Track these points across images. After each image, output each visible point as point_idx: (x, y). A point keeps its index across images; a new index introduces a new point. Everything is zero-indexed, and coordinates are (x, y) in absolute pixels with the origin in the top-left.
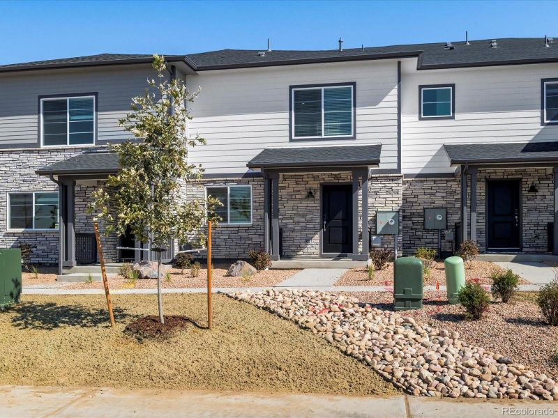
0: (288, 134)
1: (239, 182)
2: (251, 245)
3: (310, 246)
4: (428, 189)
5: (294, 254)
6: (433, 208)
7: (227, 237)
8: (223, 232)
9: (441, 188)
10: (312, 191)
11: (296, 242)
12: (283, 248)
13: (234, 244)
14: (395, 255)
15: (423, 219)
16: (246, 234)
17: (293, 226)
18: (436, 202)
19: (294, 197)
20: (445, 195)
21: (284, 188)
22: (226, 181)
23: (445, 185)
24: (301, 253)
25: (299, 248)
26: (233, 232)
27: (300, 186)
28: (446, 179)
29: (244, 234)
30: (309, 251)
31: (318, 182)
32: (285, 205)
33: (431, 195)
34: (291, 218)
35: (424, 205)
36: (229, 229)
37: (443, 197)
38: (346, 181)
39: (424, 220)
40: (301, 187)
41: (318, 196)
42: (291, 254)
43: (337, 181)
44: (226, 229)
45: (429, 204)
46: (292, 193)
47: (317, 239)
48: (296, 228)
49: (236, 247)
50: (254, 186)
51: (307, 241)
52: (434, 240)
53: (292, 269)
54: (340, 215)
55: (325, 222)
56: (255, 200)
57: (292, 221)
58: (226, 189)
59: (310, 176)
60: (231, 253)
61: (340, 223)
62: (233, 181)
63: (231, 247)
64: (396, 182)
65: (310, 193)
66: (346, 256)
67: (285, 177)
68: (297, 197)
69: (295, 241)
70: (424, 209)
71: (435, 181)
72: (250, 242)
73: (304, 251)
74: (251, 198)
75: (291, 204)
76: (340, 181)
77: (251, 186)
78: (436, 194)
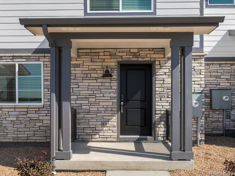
0: (82, 6)
1: (28, 58)
2: (41, 128)
3: (106, 128)
4: (214, 72)
5: (90, 137)
6: (218, 90)
7: (15, 119)
8: (10, 113)
9: (226, 71)
10: (109, 70)
11: (92, 124)
12: (77, 131)
13: (23, 126)
14: (197, 139)
15: (209, 99)
16: (37, 115)
17: (87, 107)
18: (221, 84)
19: (89, 76)
20: (229, 77)
21: (78, 66)
22: (14, 57)
23: (230, 68)
24: (97, 136)
25: (95, 131)
26: (22, 113)
27: (95, 64)
28: (231, 62)
29: (34, 115)
30: (106, 134)
31: (116, 60)
32: (79, 84)
33: (217, 77)
34: (86, 98)
35: (211, 86)
36: (16, 110)
37: (227, 79)
38: (146, 59)
39: (211, 101)
40: (97, 65)
41: (115, 75)
42: (87, 137)
43: (136, 59)
44: (13, 110)
45: (215, 86)
46: (87, 72)
47: (114, 121)
48: (91, 109)
49: (25, 130)
50: (45, 63)
51: (104, 124)
52: (220, 119)
53: (89, 171)
54: (138, 96)
55: (122, 103)
56: (46, 78)
57: (87, 102)
58: (14, 66)
59: (106, 54)
60: (19, 135)
61: (138, 104)
62: (21, 57)
63: (19, 130)
64: (199, 62)
65: (107, 71)
66: (146, 139)
67: (80, 54)
68: (93, 75)
69: (90, 123)
70: (211, 91)
71: (220, 64)
72: (41, 124)
73: (101, 134)
74: (42, 76)
75: (86, 83)
76: (140, 59)
77: (42, 63)
78: (221, 77)
